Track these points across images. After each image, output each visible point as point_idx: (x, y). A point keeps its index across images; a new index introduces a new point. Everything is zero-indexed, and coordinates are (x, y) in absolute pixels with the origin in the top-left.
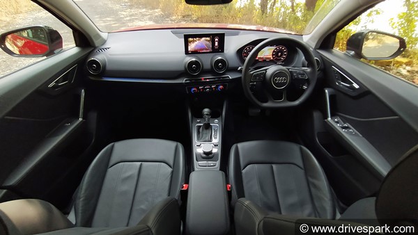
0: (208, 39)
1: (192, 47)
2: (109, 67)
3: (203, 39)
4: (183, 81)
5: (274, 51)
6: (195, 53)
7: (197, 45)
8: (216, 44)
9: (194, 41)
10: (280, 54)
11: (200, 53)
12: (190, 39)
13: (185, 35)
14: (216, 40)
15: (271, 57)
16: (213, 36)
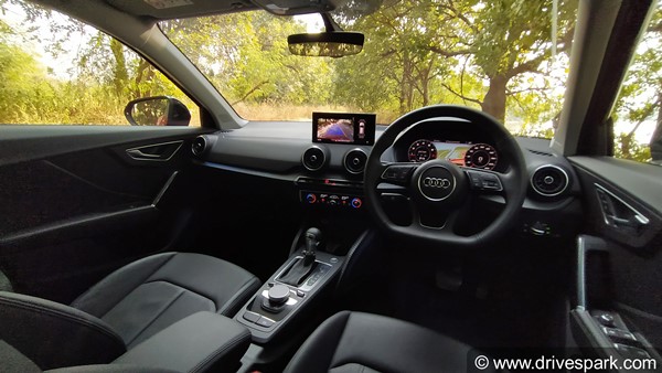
0: (348, 121)
1: (323, 131)
2: (214, 149)
3: (341, 121)
4: (295, 179)
5: (468, 153)
6: (326, 141)
7: (330, 130)
8: (361, 130)
9: (326, 124)
10: (480, 159)
11: (334, 143)
12: (322, 120)
13: (314, 114)
14: (361, 124)
15: (463, 162)
16: (355, 118)
